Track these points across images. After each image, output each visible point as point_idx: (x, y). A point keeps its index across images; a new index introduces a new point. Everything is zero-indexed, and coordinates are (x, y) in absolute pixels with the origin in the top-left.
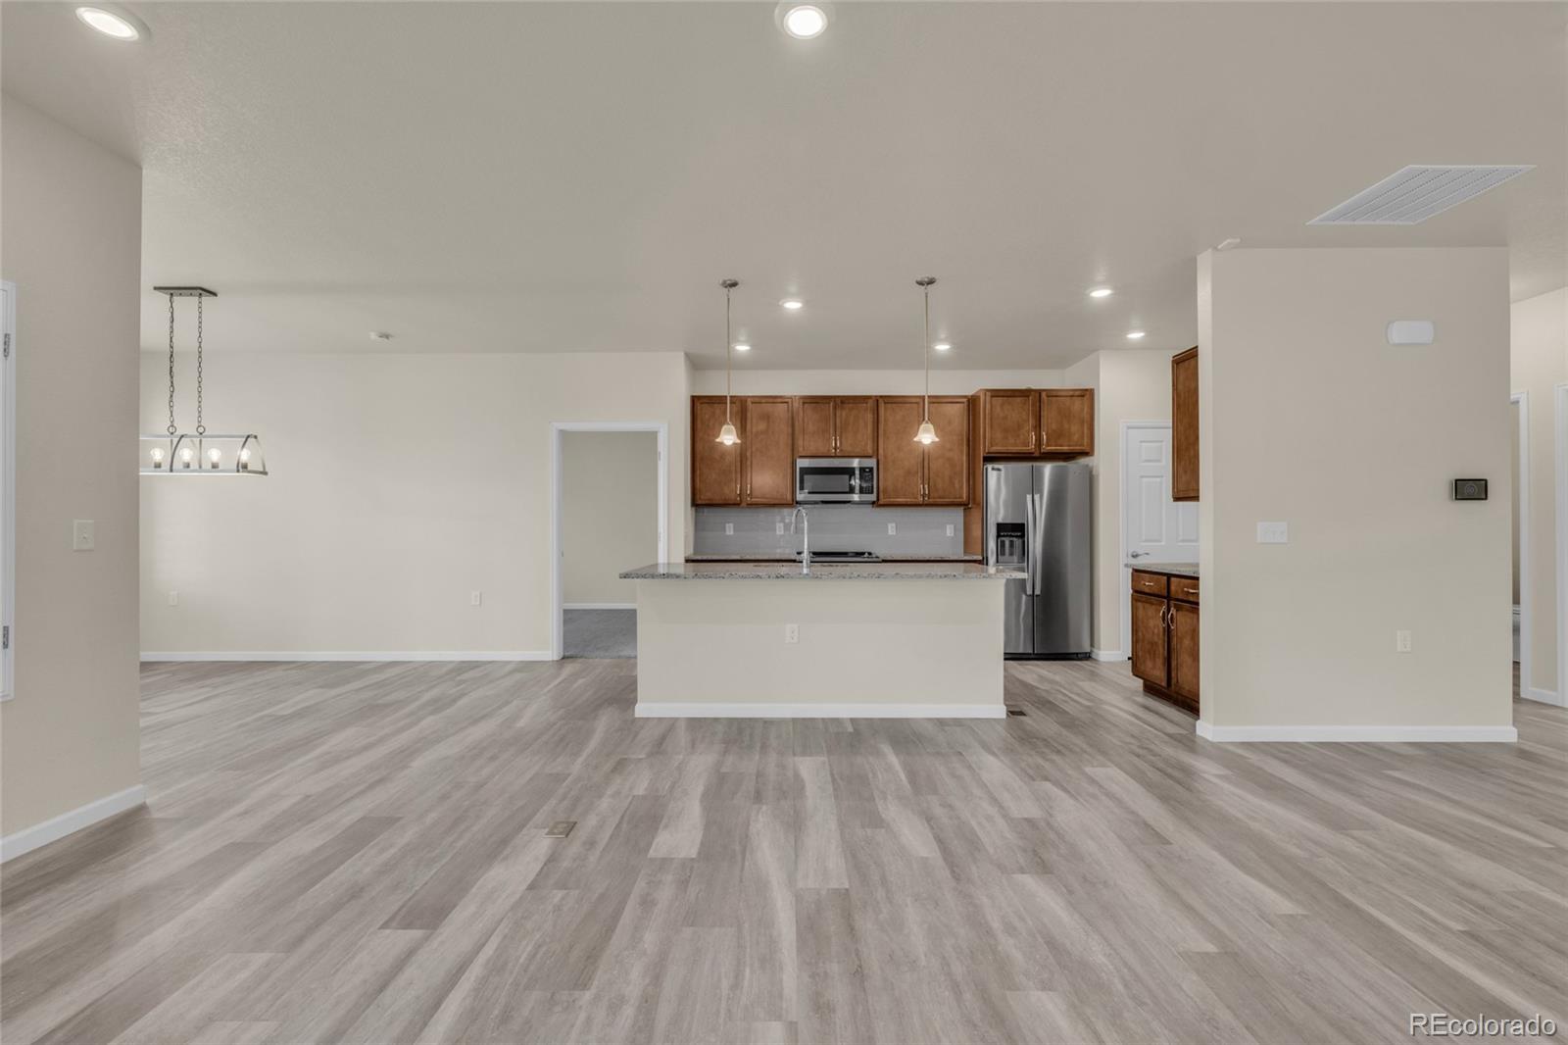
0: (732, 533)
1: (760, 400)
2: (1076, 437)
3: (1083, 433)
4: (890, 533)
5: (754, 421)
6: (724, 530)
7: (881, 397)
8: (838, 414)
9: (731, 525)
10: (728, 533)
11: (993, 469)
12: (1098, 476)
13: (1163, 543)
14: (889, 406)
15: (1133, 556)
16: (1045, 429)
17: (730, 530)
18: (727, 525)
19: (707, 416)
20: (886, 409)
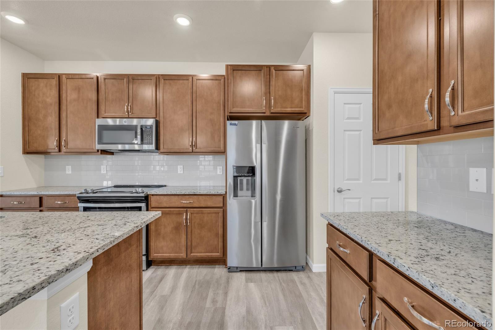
0: (70, 172)
1: (71, 77)
2: (297, 101)
3: (302, 97)
4: (179, 172)
5: (69, 91)
6: (65, 170)
7: (162, 75)
8: (131, 86)
9: (70, 167)
10: (67, 172)
11: (231, 124)
12: (312, 130)
13: (361, 182)
14: (167, 81)
15: (338, 191)
16: (274, 95)
17: (69, 170)
18: (67, 167)
19: (33, 88)
20: (165, 84)
